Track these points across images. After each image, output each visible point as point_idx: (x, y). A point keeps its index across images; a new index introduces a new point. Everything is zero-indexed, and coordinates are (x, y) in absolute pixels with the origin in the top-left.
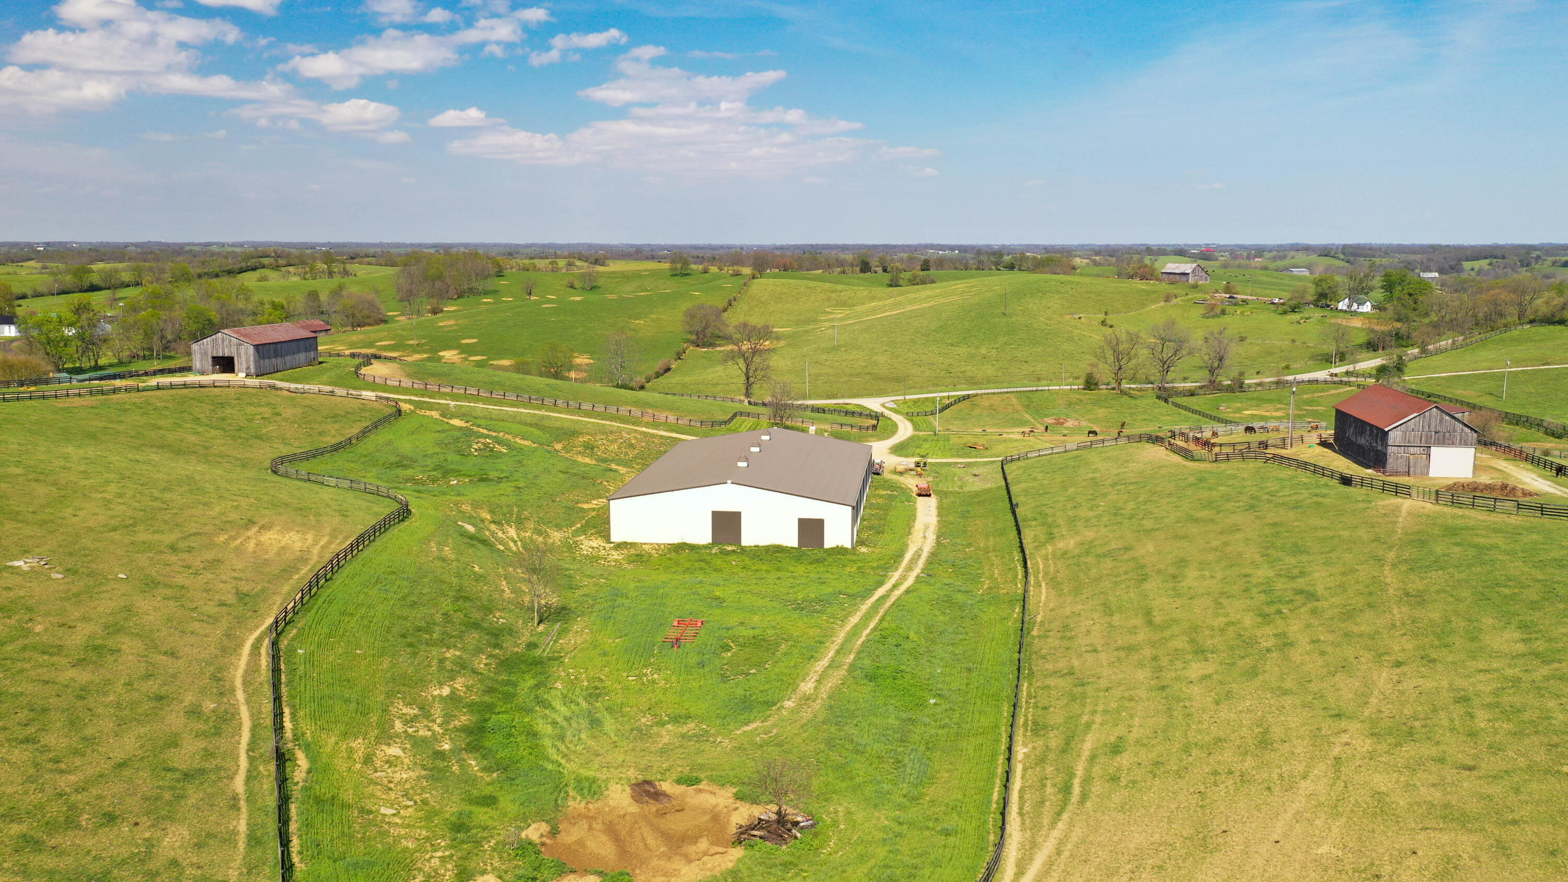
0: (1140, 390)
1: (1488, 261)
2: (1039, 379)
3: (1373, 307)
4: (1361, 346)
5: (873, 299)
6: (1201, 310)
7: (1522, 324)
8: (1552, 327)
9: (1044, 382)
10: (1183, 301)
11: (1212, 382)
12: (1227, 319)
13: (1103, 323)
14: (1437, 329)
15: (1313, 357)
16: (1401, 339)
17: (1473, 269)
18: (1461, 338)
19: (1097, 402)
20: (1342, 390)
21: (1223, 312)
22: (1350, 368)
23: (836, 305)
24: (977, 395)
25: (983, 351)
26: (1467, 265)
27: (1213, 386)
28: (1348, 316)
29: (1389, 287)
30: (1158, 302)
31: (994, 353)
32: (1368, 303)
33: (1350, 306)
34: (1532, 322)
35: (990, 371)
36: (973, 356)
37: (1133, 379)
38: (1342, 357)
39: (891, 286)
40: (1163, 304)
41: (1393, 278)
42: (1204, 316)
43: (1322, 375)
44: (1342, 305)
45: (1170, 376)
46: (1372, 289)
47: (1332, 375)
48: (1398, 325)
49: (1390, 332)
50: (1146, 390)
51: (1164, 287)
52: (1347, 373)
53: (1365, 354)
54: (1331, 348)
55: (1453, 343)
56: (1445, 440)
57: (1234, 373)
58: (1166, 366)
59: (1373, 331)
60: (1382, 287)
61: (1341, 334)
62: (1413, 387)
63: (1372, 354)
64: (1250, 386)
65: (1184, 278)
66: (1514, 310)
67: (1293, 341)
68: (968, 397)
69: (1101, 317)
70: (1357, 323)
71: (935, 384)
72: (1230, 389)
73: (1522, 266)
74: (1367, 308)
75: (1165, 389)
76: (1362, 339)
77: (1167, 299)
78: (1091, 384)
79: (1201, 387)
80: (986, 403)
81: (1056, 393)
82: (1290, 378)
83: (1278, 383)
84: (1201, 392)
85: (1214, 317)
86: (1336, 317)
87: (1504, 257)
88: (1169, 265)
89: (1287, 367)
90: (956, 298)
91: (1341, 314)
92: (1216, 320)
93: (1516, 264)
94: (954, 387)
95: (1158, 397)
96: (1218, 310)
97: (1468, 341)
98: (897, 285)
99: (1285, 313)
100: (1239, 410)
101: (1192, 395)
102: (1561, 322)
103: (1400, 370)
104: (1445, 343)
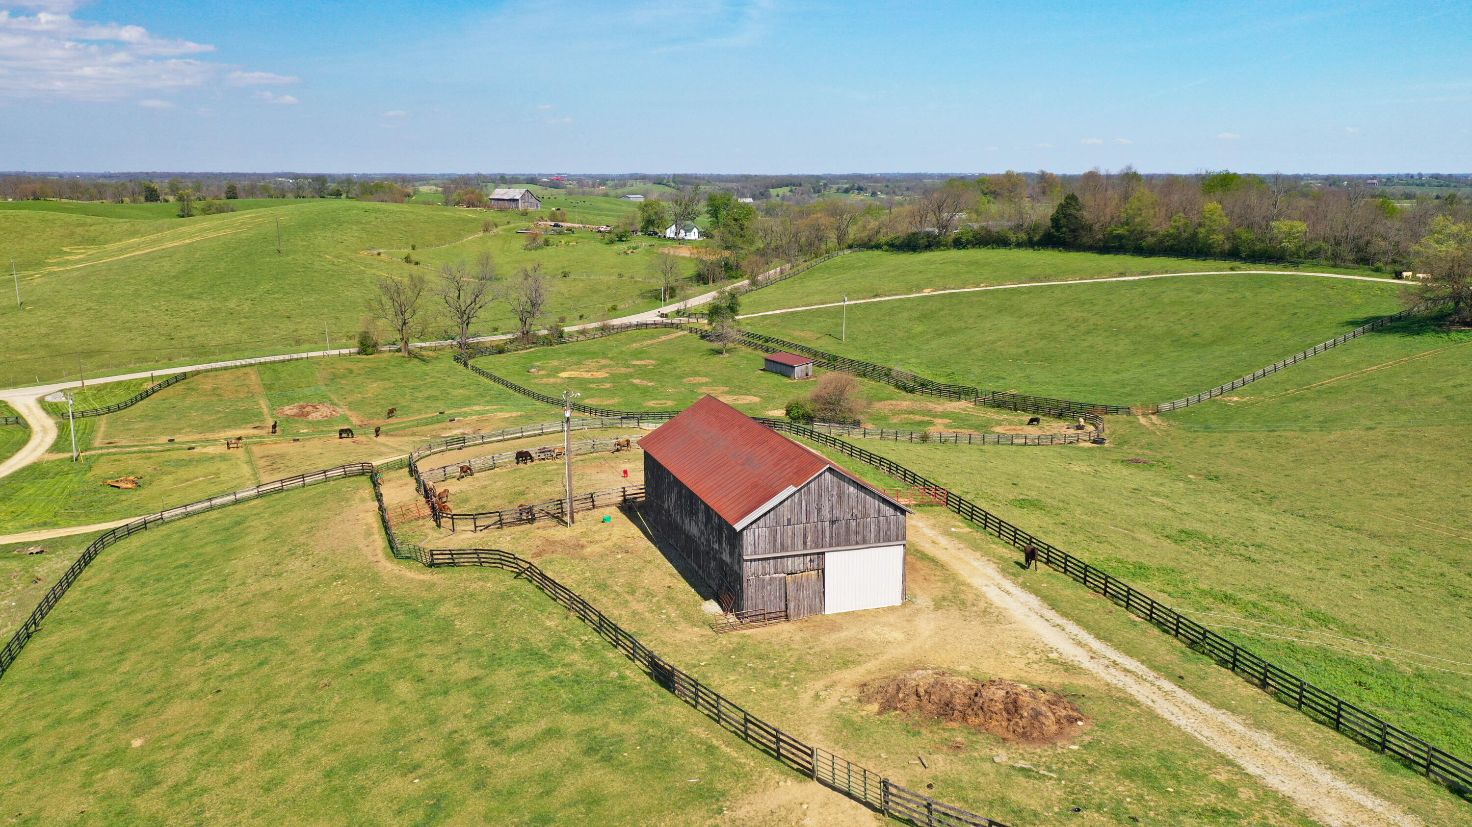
0: (435, 349)
2: (298, 342)
3: (701, 234)
4: (690, 279)
5: (134, 233)
6: (523, 241)
7: (843, 249)
8: (870, 252)
9: (306, 346)
10: (505, 230)
11: (526, 334)
12: (550, 250)
13: (408, 259)
14: (765, 256)
15: (642, 295)
16: (730, 270)
18: (788, 266)
19: (372, 373)
20: (673, 336)
21: (547, 243)
22: (680, 305)
23: (81, 243)
24: (198, 373)
25: (232, 304)
26: (773, 192)
27: (527, 338)
28: (676, 244)
29: (714, 212)
30: (476, 233)
31: (247, 305)
32: (695, 230)
33: (677, 233)
34: (850, 247)
35: (232, 333)
36: (215, 312)
37: (422, 336)
38: (672, 293)
40: (481, 234)
41: (717, 203)
42: (526, 248)
43: (651, 316)
44: (670, 232)
45: (472, 329)
46: (698, 214)
47: (662, 316)
48: (726, 253)
49: (719, 262)
50: (442, 349)
51: (490, 215)
52: (678, 313)
53: (695, 288)
54: (659, 283)
55: (782, 272)
57: (552, 320)
58: (465, 317)
59: (701, 261)
60: (707, 212)
61: (669, 266)
62: (748, 329)
63: (703, 287)
64: (571, 335)
65: (513, 205)
66: (833, 236)
67: (621, 276)
68: (184, 376)
69: (407, 251)
70: (684, 252)
71: (141, 359)
72: (547, 342)
74: (694, 235)
75: (468, 346)
76: (690, 270)
77: (486, 229)
78: (367, 346)
79: (512, 341)
80: (208, 385)
81: (317, 361)
82: (616, 322)
83: (603, 329)
84: (509, 346)
85: (536, 248)
86: (664, 246)
88: (498, 190)
89: (614, 308)
90: (229, 231)
91: (669, 242)
92: (539, 251)
93: (809, 190)
94: (170, 361)
95: (456, 359)
96: (541, 241)
97: (795, 270)
98: (189, 215)
99: (612, 242)
100: (556, 371)
101: (501, 351)
102: (878, 247)
103: (733, 309)
104: (773, 272)
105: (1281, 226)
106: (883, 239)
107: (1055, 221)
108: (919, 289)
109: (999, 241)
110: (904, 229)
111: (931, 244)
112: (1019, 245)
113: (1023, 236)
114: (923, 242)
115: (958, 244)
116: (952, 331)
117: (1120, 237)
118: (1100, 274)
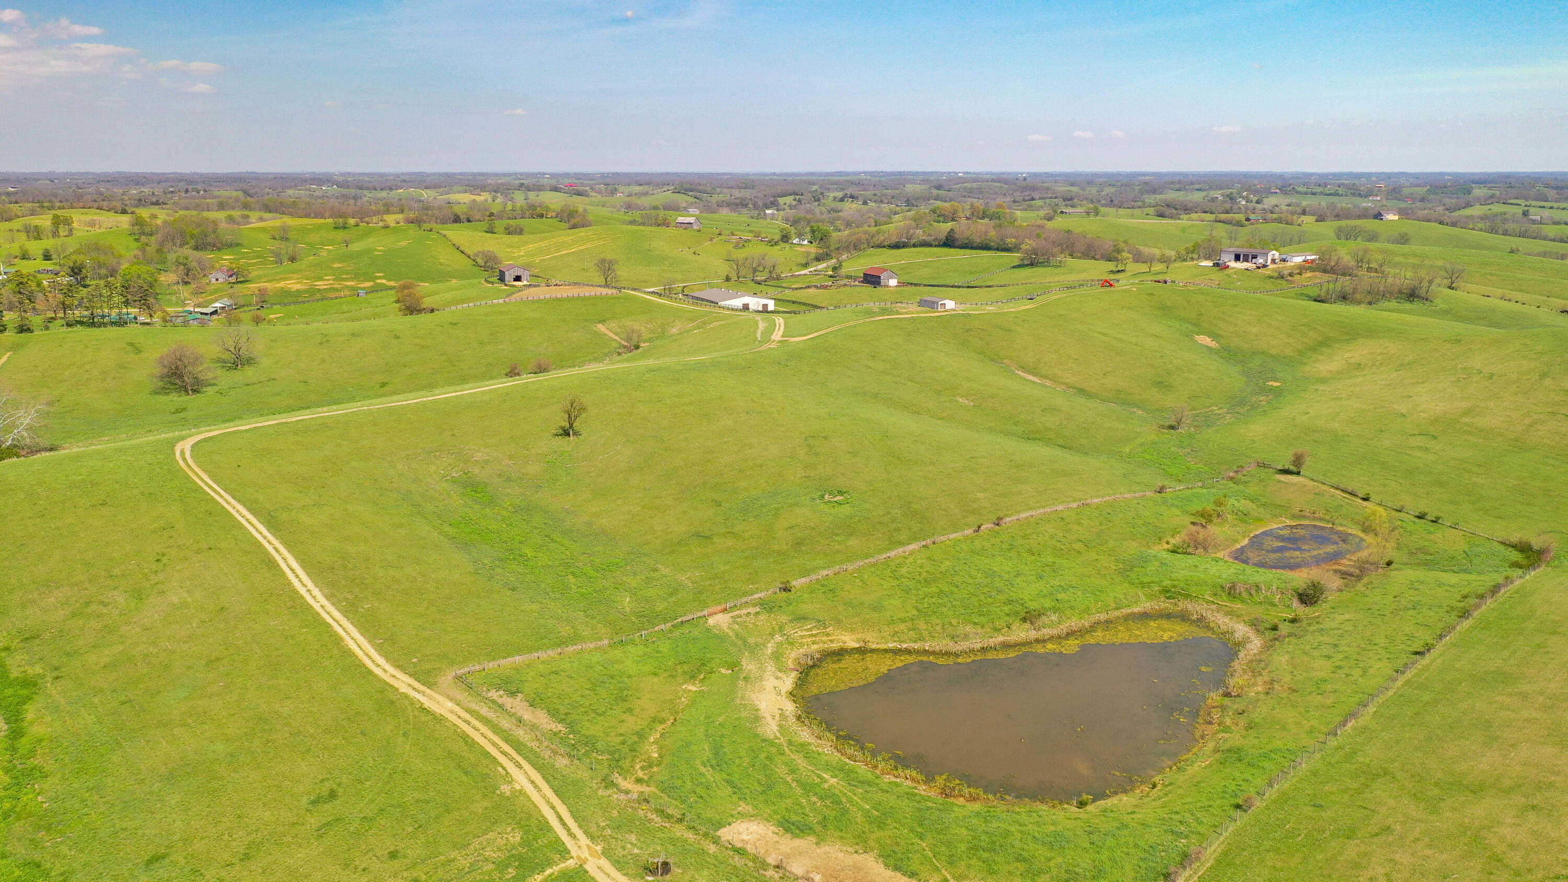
1: (792, 197)
3: (808, 242)
4: (813, 259)
6: (731, 245)
7: (870, 248)
8: (881, 249)
10: (718, 240)
13: (694, 253)
15: (798, 265)
17: (785, 204)
22: (815, 268)
26: (781, 200)
28: (800, 246)
29: (813, 232)
30: (706, 241)
32: (806, 240)
33: (799, 241)
34: (873, 247)
38: (808, 264)
39: (487, 232)
40: (709, 242)
41: (814, 228)
43: (805, 271)
44: (795, 241)
45: (756, 274)
46: (806, 233)
47: (811, 272)
49: (821, 252)
50: (748, 281)
53: (816, 263)
54: (801, 260)
55: (847, 257)
56: (891, 278)
58: (754, 270)
59: (814, 252)
60: (809, 232)
61: (801, 254)
63: (823, 261)
64: (783, 278)
65: (689, 225)
67: (785, 257)
69: (689, 250)
70: (806, 249)
72: (777, 279)
73: (815, 201)
74: (806, 242)
75: (755, 280)
76: (813, 256)
77: (710, 240)
78: (728, 279)
82: (797, 273)
83: (792, 276)
84: (768, 280)
87: (802, 195)
88: (679, 218)
89: (791, 269)
91: (797, 246)
95: (755, 283)
96: (741, 245)
98: (492, 232)
99: (772, 246)
102: (884, 247)
103: (841, 265)
104: (844, 257)
105: (1009, 240)
106: (886, 244)
107: (946, 237)
108: (900, 261)
109: (929, 245)
110: (894, 240)
111: (905, 246)
112: (936, 246)
113: (937, 243)
114: (902, 245)
115: (914, 246)
116: (910, 273)
117: (966, 244)
118: (958, 255)
